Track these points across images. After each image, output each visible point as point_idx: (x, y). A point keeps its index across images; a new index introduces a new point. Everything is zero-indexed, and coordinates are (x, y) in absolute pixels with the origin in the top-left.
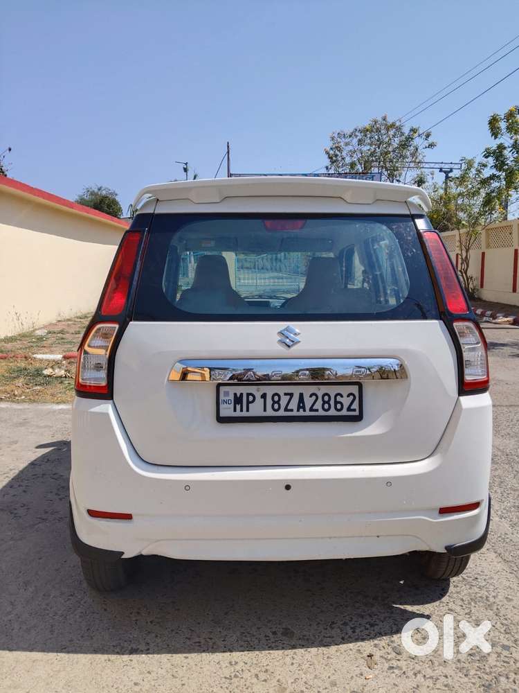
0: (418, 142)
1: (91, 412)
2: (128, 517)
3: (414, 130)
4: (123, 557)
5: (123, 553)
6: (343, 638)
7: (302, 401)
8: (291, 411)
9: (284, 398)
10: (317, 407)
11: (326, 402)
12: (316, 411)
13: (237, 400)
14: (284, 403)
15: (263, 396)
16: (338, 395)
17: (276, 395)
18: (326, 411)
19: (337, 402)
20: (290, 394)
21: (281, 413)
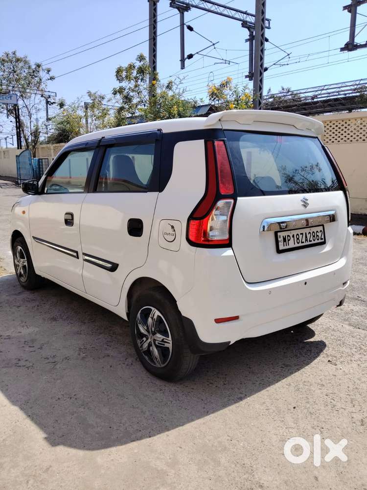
0: (43, 74)
1: (223, 256)
2: (236, 318)
3: (39, 66)
4: (231, 344)
5: (230, 342)
6: (314, 358)
7: (306, 237)
8: (303, 242)
9: (301, 236)
10: (311, 239)
11: (314, 236)
12: (311, 241)
13: (284, 240)
14: (300, 239)
15: (293, 236)
16: (317, 232)
17: (298, 234)
18: (314, 240)
19: (317, 236)
20: (302, 234)
21: (301, 244)
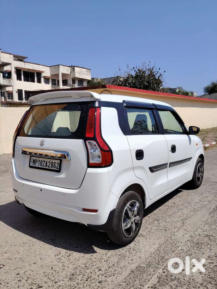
7: (46, 164)
8: (44, 166)
9: (43, 162)
10: (50, 166)
11: (52, 165)
12: (49, 167)
13: (34, 161)
14: (43, 163)
15: (39, 161)
16: (55, 163)
17: (41, 161)
18: (52, 167)
19: (54, 165)
20: (44, 161)
21: (42, 167)
